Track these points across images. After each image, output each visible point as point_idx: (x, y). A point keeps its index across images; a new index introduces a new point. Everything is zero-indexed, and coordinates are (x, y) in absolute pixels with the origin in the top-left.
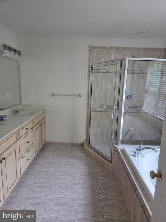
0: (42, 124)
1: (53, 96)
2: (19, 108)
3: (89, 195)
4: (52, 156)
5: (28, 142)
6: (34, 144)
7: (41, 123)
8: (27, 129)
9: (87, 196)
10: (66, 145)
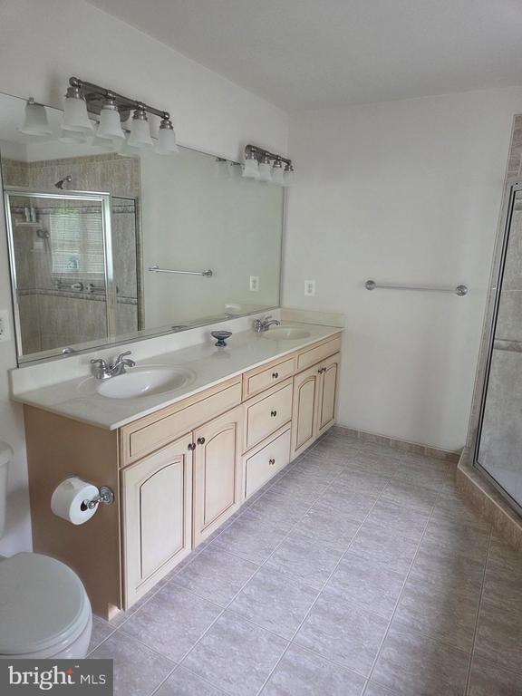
0: (325, 370)
1: (369, 289)
2: (271, 317)
3: (430, 625)
4: (345, 471)
5: (274, 414)
6: (295, 421)
7: (324, 365)
8: (275, 375)
9: (423, 625)
10: (397, 446)
